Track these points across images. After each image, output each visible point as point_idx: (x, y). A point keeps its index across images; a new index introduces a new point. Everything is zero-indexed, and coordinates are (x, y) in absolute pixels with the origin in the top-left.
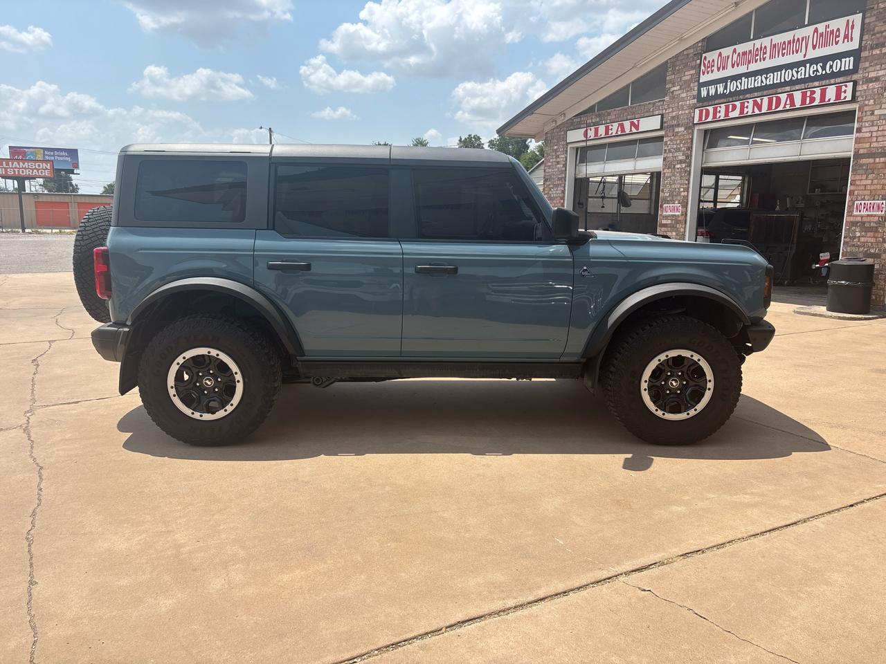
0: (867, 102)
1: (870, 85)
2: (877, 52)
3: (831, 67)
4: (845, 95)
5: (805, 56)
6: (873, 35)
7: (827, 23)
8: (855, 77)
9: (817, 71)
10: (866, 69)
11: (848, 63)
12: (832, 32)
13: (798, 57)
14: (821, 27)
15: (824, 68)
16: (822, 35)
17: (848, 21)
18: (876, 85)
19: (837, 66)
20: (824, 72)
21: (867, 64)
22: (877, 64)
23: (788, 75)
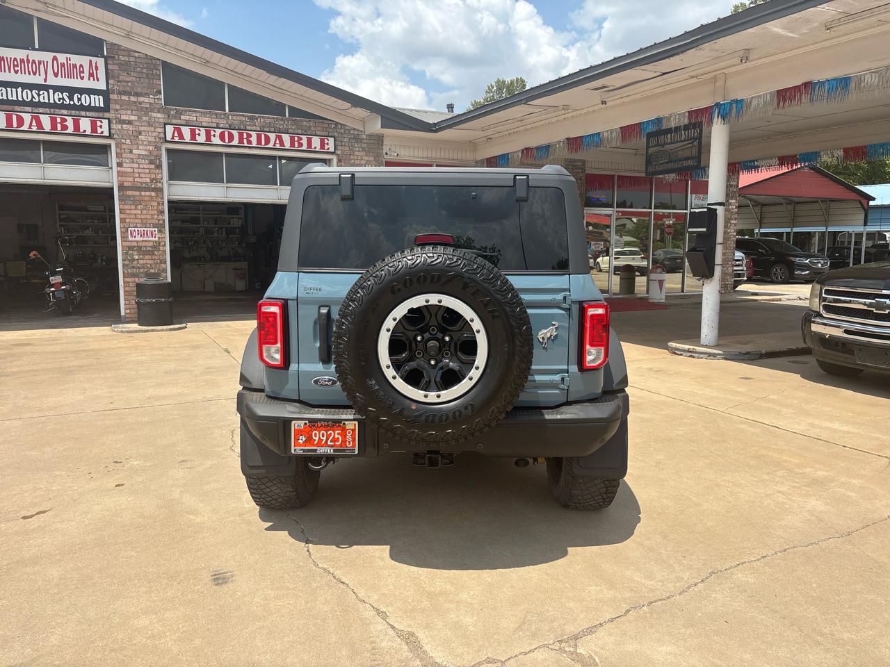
0: (123, 141)
1: (124, 126)
2: (125, 98)
3: (79, 99)
4: (102, 130)
5: (45, 80)
6: (118, 82)
7: (68, 56)
8: (107, 115)
9: (63, 99)
10: (117, 110)
11: (98, 101)
12: (75, 66)
13: (38, 80)
14: (62, 58)
15: (71, 98)
16: (63, 65)
17: (90, 61)
18: (131, 128)
19: (86, 99)
20: (72, 103)
21: (118, 107)
22: (127, 109)
23: (27, 95)
